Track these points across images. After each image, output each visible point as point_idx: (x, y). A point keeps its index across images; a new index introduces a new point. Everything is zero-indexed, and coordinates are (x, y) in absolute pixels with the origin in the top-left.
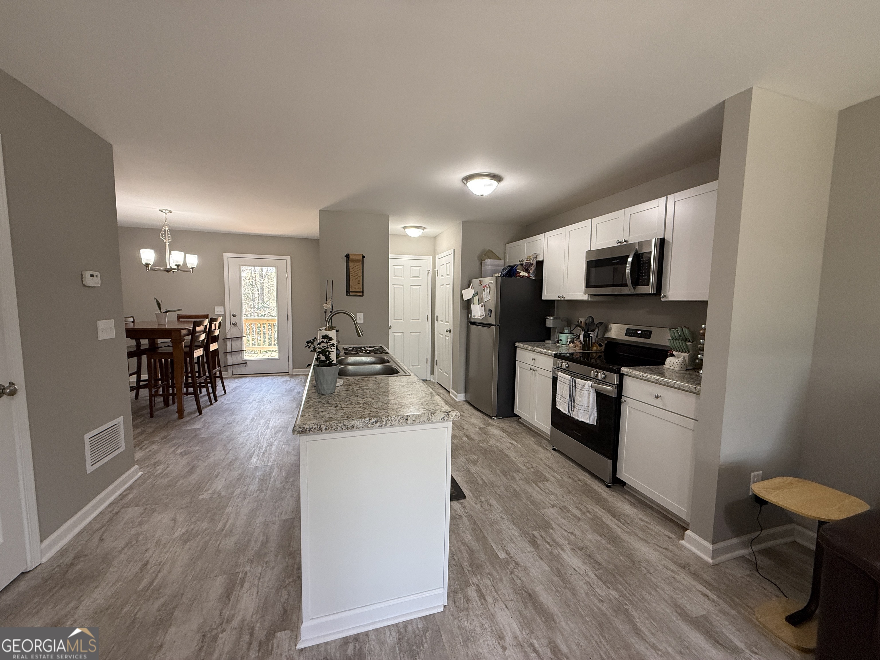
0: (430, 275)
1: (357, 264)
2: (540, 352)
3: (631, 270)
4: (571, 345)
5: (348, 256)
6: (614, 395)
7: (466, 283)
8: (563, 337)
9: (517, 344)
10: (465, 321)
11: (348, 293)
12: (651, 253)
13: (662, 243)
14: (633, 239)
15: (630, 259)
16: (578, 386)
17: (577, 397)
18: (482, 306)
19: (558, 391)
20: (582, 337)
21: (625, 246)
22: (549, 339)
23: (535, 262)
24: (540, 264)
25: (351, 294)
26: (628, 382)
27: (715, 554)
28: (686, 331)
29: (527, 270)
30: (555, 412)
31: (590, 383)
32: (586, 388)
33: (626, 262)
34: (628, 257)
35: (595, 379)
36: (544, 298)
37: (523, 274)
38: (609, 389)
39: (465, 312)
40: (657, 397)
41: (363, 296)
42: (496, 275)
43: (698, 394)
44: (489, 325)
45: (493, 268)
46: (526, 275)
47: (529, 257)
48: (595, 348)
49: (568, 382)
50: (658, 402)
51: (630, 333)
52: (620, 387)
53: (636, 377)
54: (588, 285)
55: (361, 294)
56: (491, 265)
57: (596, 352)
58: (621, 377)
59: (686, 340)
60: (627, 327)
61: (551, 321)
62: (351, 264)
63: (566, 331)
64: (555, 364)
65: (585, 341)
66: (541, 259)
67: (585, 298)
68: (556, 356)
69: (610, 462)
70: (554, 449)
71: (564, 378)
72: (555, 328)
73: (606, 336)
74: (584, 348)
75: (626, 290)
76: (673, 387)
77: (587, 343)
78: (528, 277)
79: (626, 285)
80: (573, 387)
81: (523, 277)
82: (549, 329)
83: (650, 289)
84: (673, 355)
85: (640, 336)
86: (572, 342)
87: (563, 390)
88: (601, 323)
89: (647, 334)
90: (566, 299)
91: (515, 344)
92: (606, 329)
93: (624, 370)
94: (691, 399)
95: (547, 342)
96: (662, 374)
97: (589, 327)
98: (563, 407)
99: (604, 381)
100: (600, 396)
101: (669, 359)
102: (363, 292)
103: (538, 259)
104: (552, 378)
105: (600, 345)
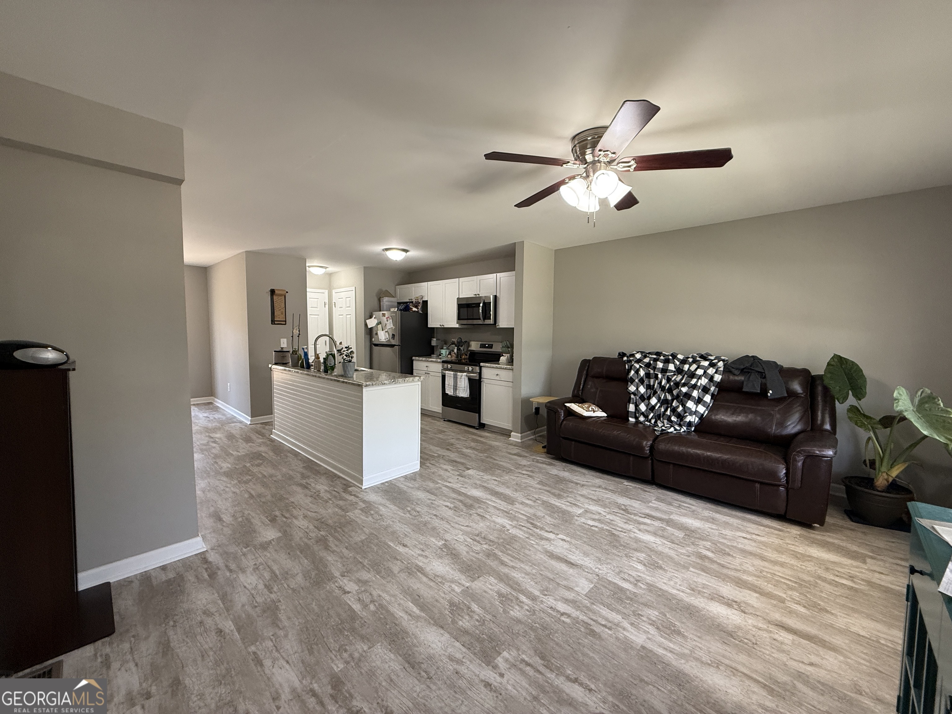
0: (327, 306)
1: (280, 298)
2: (432, 361)
3: (482, 310)
4: (449, 356)
5: (273, 292)
6: (477, 378)
7: (368, 314)
8: (443, 352)
9: (414, 358)
10: (368, 344)
11: (273, 322)
12: (490, 303)
13: (495, 297)
14: (482, 294)
15: (481, 305)
16: (459, 377)
17: (458, 383)
18: (386, 332)
19: (446, 383)
20: (456, 351)
21: (478, 298)
22: (433, 354)
23: (421, 302)
24: (425, 303)
25: (276, 322)
26: (484, 370)
27: (522, 438)
28: (508, 343)
29: (416, 307)
30: (444, 395)
31: (465, 374)
32: (463, 377)
33: (479, 306)
34: (480, 303)
35: (468, 371)
36: (429, 326)
37: (414, 309)
38: (475, 376)
39: (369, 336)
40: (497, 375)
41: (285, 324)
42: (392, 310)
43: (512, 370)
44: (392, 346)
45: (389, 303)
46: (416, 310)
47: (417, 297)
48: (463, 357)
49: (452, 376)
50: (498, 378)
51: (483, 346)
52: (480, 374)
53: (488, 367)
54: (459, 318)
55: (284, 323)
56: (388, 301)
57: (464, 359)
58: (481, 368)
59: (508, 348)
60: (480, 343)
61: (435, 342)
62: (275, 297)
63: (445, 348)
64: (443, 366)
65: (458, 352)
66: (426, 299)
67: (457, 326)
68: (443, 362)
69: (477, 415)
70: (444, 420)
71: (449, 375)
72: (437, 346)
73: (470, 349)
74: (457, 357)
75: (480, 322)
76: (503, 369)
77: (458, 355)
78: (418, 312)
79: (480, 319)
80: (455, 378)
81: (415, 311)
82: (433, 346)
83: (491, 321)
84: (503, 356)
85: (487, 347)
86: (450, 354)
87: (449, 381)
88: (466, 342)
89: (491, 346)
90: (445, 326)
91: (412, 358)
92: (469, 346)
93: (482, 364)
94: (510, 373)
95: (432, 355)
96: (499, 364)
97: (459, 344)
98: (450, 391)
99: (472, 372)
100: (471, 380)
101: (501, 358)
102: (286, 321)
103: (424, 299)
104: (441, 376)
105: (466, 355)
